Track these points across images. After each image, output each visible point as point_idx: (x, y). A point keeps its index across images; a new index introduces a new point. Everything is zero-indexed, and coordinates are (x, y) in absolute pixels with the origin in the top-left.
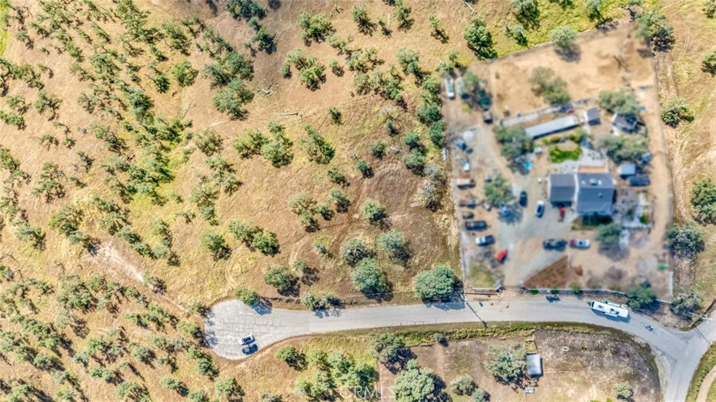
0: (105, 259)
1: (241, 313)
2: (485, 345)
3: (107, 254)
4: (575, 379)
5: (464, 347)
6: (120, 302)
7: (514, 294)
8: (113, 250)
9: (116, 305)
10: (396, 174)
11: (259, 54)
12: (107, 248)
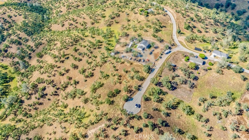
0: (92, 134)
1: (129, 104)
2: (165, 71)
3: (91, 133)
4: (179, 61)
5: (164, 74)
6: (106, 133)
7: (157, 62)
8: (91, 131)
9: (106, 135)
10: (121, 66)
11: (76, 86)
12: (89, 132)
